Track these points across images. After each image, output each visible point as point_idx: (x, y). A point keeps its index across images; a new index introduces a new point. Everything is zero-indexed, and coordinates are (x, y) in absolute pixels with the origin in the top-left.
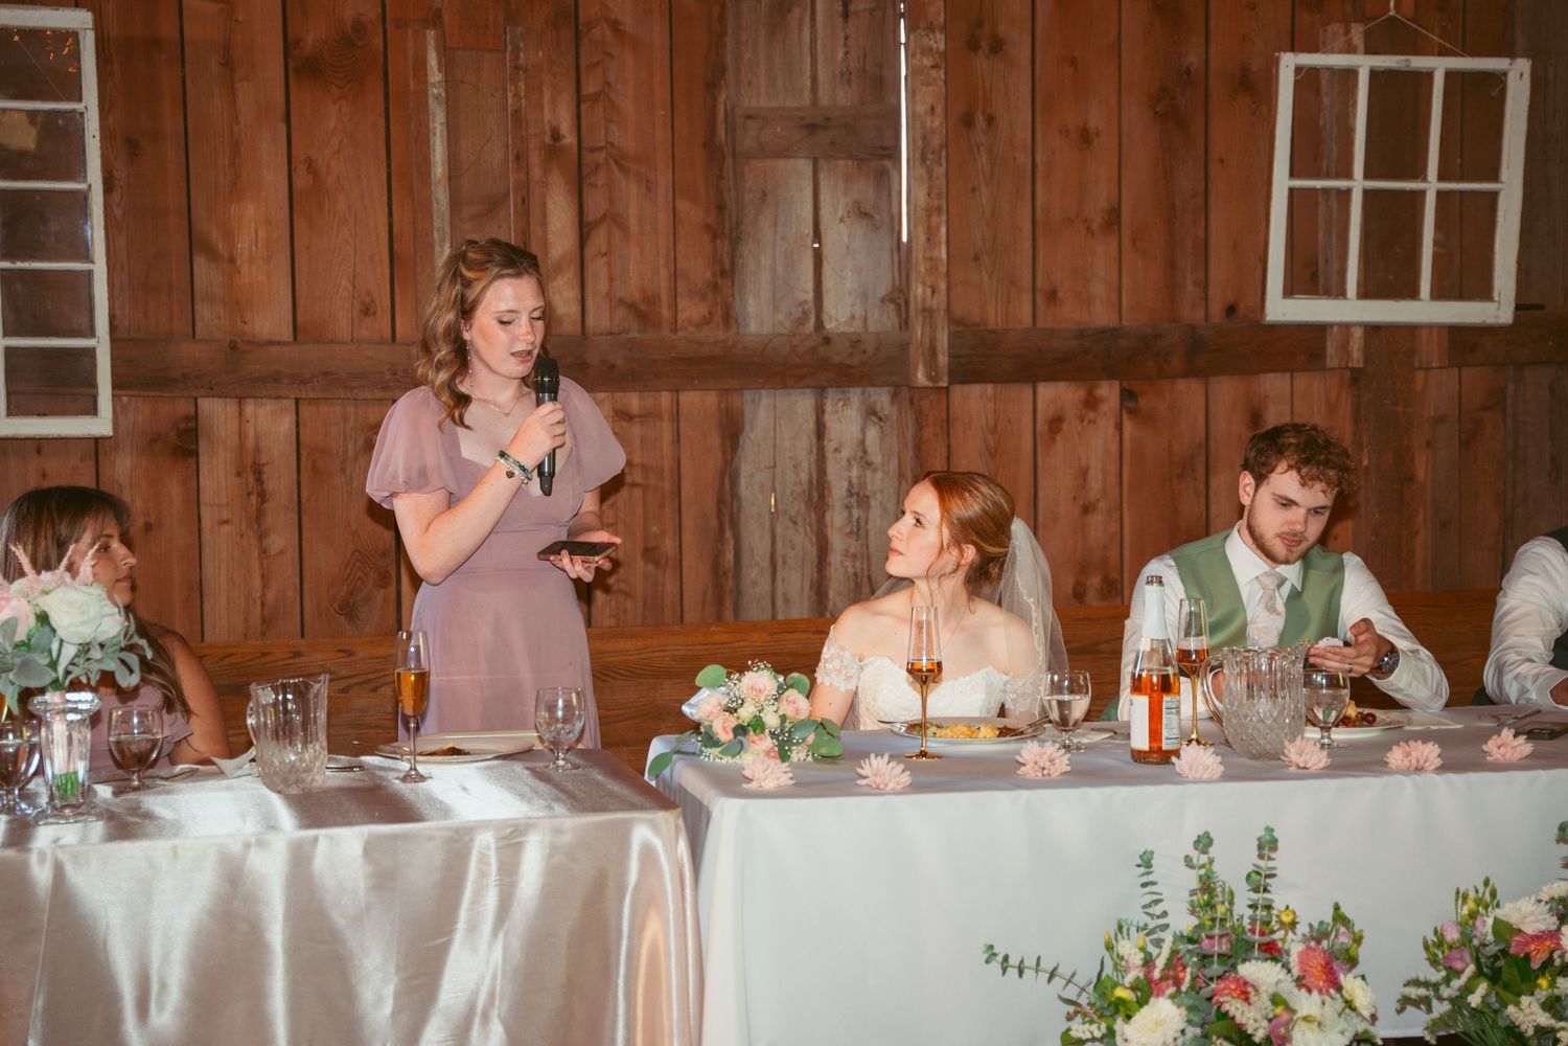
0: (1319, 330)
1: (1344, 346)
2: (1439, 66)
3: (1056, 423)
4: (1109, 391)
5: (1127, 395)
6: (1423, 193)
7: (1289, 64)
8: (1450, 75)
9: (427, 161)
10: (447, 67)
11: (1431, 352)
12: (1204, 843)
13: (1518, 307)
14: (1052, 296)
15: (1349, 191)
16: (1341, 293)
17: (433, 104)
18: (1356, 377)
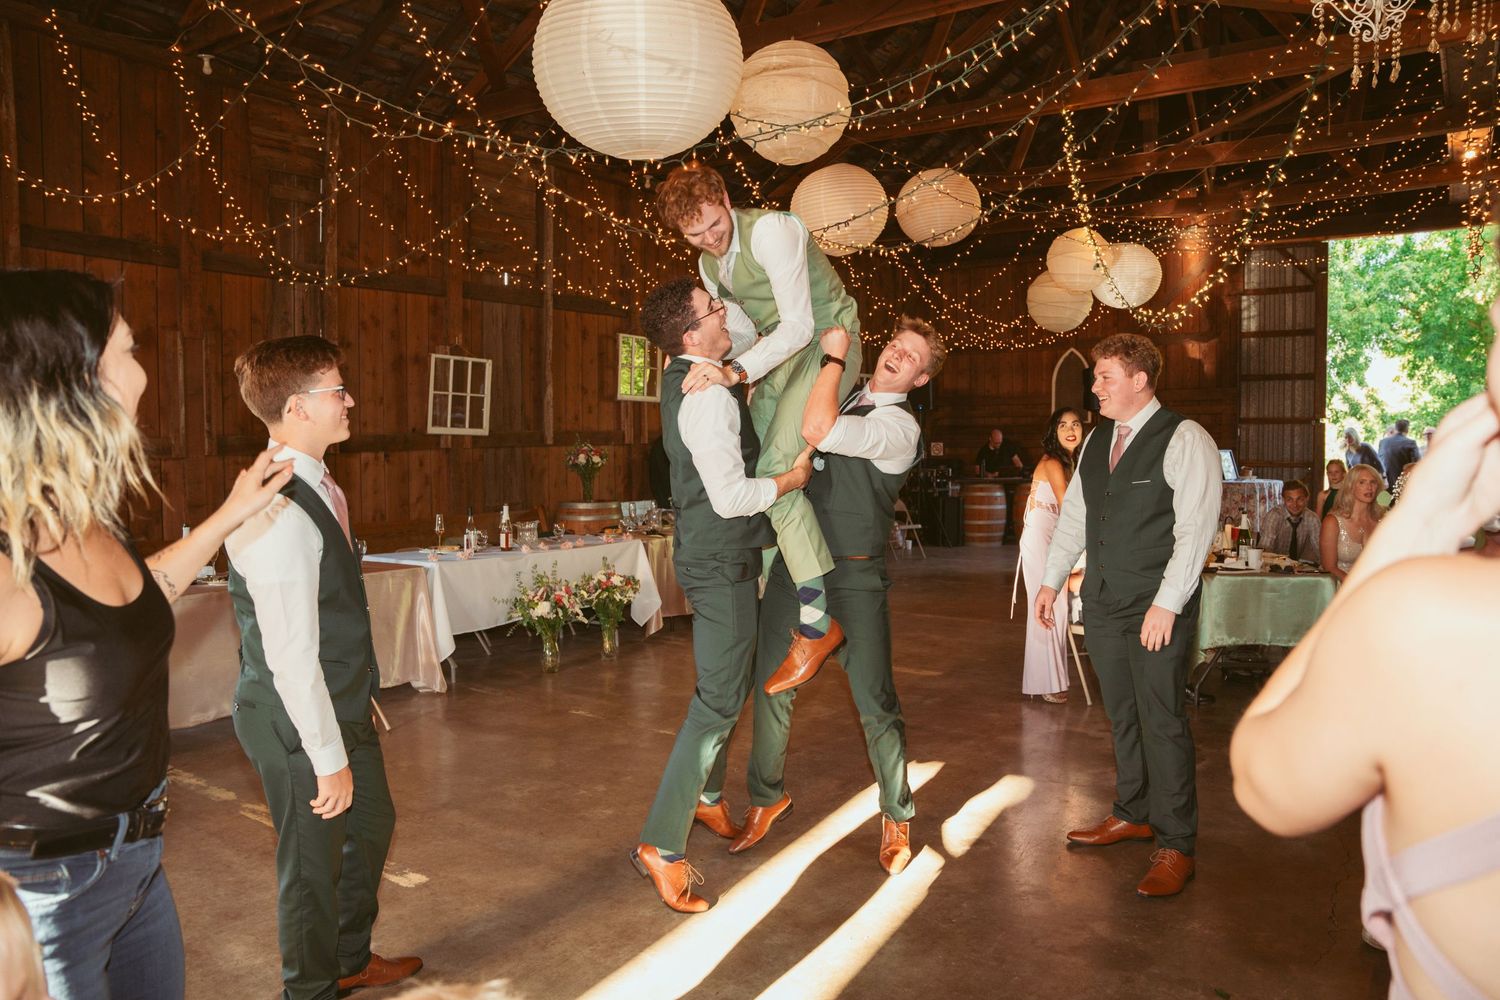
0: (438, 436)
1: (446, 441)
2: (470, 360)
3: (366, 465)
4: (381, 455)
5: (386, 456)
6: (466, 397)
7: (434, 356)
8: (473, 363)
9: (177, 376)
10: (184, 344)
11: (468, 443)
12: (536, 566)
13: (490, 431)
14: (365, 424)
15: (447, 396)
16: (446, 425)
17: (179, 356)
18: (447, 450)
